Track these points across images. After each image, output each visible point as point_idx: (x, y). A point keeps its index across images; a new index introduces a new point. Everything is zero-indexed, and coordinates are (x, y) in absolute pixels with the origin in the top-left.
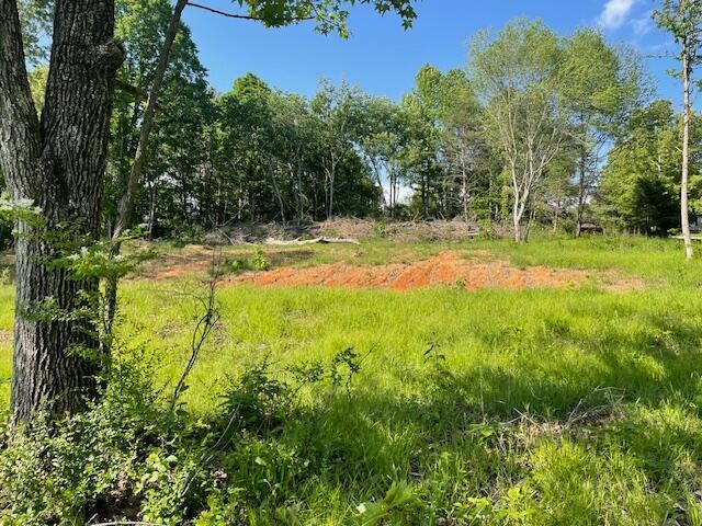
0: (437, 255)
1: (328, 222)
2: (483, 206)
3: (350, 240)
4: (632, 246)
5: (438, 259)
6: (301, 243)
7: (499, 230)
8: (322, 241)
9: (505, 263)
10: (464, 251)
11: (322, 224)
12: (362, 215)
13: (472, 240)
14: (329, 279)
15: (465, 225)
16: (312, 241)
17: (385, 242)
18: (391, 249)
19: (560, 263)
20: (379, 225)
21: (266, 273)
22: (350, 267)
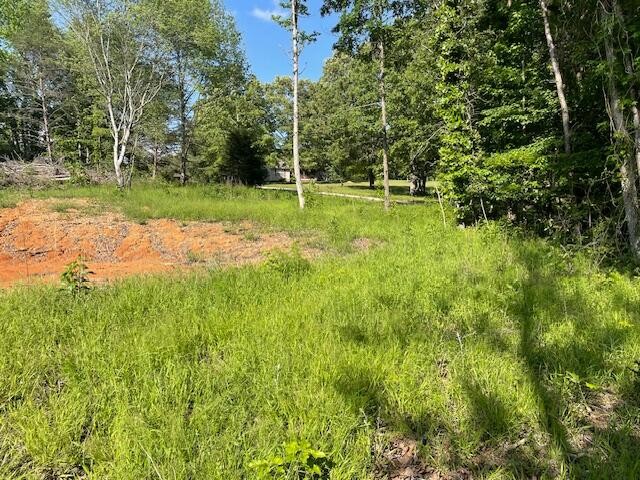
0: (14, 206)
2: (68, 148)
4: (237, 194)
5: (16, 212)
7: (94, 175)
9: (118, 216)
10: (54, 200)
13: (61, 186)
15: (51, 168)
19: (188, 215)
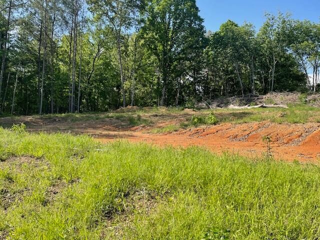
1: (268, 95)
3: (281, 106)
6: (249, 108)
8: (262, 107)
11: (264, 96)
12: (292, 90)
14: (254, 133)
16: (256, 106)
17: (307, 107)
18: (310, 112)
20: (303, 96)
21: (214, 126)
22: (273, 124)
